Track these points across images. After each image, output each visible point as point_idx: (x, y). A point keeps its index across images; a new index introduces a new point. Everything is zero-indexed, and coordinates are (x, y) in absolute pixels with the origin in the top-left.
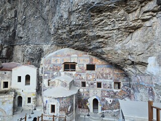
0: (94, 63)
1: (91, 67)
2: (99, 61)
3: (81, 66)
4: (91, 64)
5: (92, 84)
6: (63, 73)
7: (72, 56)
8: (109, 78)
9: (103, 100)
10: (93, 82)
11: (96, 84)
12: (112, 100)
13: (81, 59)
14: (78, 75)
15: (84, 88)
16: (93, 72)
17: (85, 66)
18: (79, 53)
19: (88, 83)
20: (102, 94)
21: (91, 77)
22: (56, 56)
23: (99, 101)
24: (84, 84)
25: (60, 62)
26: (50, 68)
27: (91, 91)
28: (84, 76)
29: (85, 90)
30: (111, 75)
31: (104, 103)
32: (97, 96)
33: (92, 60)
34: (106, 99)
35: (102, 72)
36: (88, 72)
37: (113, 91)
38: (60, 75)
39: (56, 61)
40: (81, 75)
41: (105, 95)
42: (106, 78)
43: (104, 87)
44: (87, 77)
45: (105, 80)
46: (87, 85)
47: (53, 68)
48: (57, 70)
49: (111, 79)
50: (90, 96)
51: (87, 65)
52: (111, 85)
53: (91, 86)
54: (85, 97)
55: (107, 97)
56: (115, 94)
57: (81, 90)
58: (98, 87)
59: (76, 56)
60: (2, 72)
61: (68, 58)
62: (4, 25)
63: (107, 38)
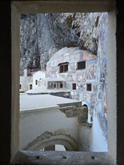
0: (84, 59)
2: (90, 55)
3: (72, 65)
4: (81, 61)
5: (81, 86)
6: (58, 75)
7: (65, 55)
9: (93, 107)
10: (83, 83)
11: (85, 86)
14: (69, 76)
15: (75, 90)
16: (84, 71)
17: (76, 65)
18: (71, 50)
19: (78, 85)
20: (91, 99)
21: (81, 78)
23: (88, 108)
24: (74, 86)
26: (50, 71)
27: (81, 95)
28: (74, 77)
29: (75, 93)
32: (86, 102)
33: (82, 56)
35: (92, 70)
36: (79, 71)
38: (56, 77)
40: (71, 76)
43: (94, 90)
44: (77, 78)
46: (77, 88)
47: (52, 71)
51: (79, 63)
53: (81, 88)
58: (88, 90)
59: (68, 54)
60: (29, 77)
61: (61, 58)
62: (31, 41)
63: (74, 17)
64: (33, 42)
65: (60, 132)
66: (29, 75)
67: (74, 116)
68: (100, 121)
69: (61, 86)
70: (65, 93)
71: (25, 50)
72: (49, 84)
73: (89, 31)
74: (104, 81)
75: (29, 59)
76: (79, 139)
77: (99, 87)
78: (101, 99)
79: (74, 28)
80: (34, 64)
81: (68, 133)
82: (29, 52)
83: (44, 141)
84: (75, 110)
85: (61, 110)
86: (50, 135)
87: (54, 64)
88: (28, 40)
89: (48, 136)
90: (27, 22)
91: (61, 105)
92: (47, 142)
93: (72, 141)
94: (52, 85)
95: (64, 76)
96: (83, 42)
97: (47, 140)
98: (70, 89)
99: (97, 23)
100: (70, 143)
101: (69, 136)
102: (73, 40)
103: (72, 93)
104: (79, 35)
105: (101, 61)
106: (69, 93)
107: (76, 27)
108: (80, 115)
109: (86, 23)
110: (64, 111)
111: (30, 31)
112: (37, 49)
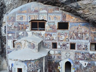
0: (67, 20)
1: (63, 26)
3: (52, 24)
4: (64, 21)
5: (64, 45)
6: (30, 33)
7: (41, 12)
8: (85, 38)
9: (77, 63)
10: (65, 42)
11: (69, 45)
12: (87, 63)
13: (52, 16)
14: (48, 35)
15: (55, 49)
16: (66, 31)
17: (56, 25)
18: (49, 8)
19: (59, 44)
20: (75, 57)
21: (63, 37)
22: (20, 12)
23: (72, 64)
25: (26, 19)
26: (15, 27)
27: (63, 53)
28: (55, 36)
29: (56, 52)
30: (88, 35)
31: (78, 66)
32: (69, 59)
33: (64, 17)
34: (81, 62)
35: (76, 31)
37: (88, 53)
38: (27, 35)
39: (22, 18)
40: (51, 35)
41: (80, 57)
43: (78, 49)
44: (58, 38)
45: (80, 41)
46: (58, 46)
47: (18, 27)
48: (23, 28)
49: (87, 39)
50: (62, 58)
51: (59, 23)
52: (86, 46)
54: (56, 59)
55: (82, 60)
56: (91, 56)
57: (52, 52)
58: (71, 49)
59: (45, 11)
61: (35, 14)
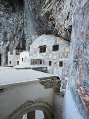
0: (58, 43)
2: (62, 41)
3: (49, 48)
4: (56, 44)
5: (55, 63)
9: (63, 79)
10: (56, 61)
11: (58, 63)
13: (49, 41)
16: (57, 52)
17: (52, 47)
18: (48, 37)
19: (53, 62)
20: (62, 73)
21: (55, 57)
24: (50, 63)
27: (55, 69)
28: (50, 56)
29: (51, 68)
33: (56, 41)
34: (66, 78)
35: (63, 51)
36: (54, 52)
38: (37, 56)
40: (48, 56)
41: (65, 74)
42: (67, 57)
43: (65, 67)
44: (52, 57)
45: (65, 59)
46: (52, 64)
47: (34, 51)
53: (55, 65)
55: (67, 76)
58: (60, 66)
59: (46, 39)
60: (17, 56)
61: (41, 42)
62: (19, 29)
63: (51, 12)
64: (21, 30)
65: (40, 101)
66: (17, 54)
67: (50, 87)
68: (73, 94)
69: (41, 63)
70: (43, 68)
71: (14, 35)
72: (31, 61)
73: (62, 23)
74: (77, 62)
75: (17, 42)
76: (54, 105)
77: (72, 66)
78: (74, 76)
79: (51, 20)
80: (21, 46)
81: (45, 101)
82: (17, 37)
83: (26, 108)
84: (52, 82)
85: (40, 83)
86: (31, 103)
87: (36, 46)
88: (17, 28)
89: (30, 104)
90: (16, 15)
91: (40, 79)
92: (29, 109)
93: (49, 107)
94: (34, 62)
95: (43, 55)
96: (57, 31)
97: (29, 107)
98: (47, 65)
99: (68, 17)
100: (47, 109)
101: (47, 103)
102: (50, 29)
103: (48, 68)
104: (54, 25)
105: (75, 45)
106: (46, 68)
107: (53, 20)
108: (55, 87)
109: (59, 17)
110: (43, 83)
111: (18, 22)
112: (24, 35)
